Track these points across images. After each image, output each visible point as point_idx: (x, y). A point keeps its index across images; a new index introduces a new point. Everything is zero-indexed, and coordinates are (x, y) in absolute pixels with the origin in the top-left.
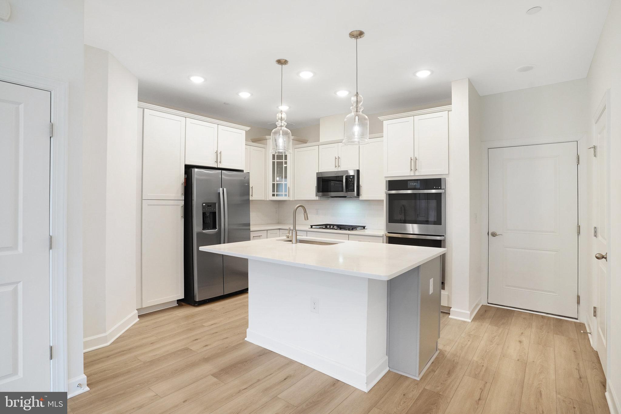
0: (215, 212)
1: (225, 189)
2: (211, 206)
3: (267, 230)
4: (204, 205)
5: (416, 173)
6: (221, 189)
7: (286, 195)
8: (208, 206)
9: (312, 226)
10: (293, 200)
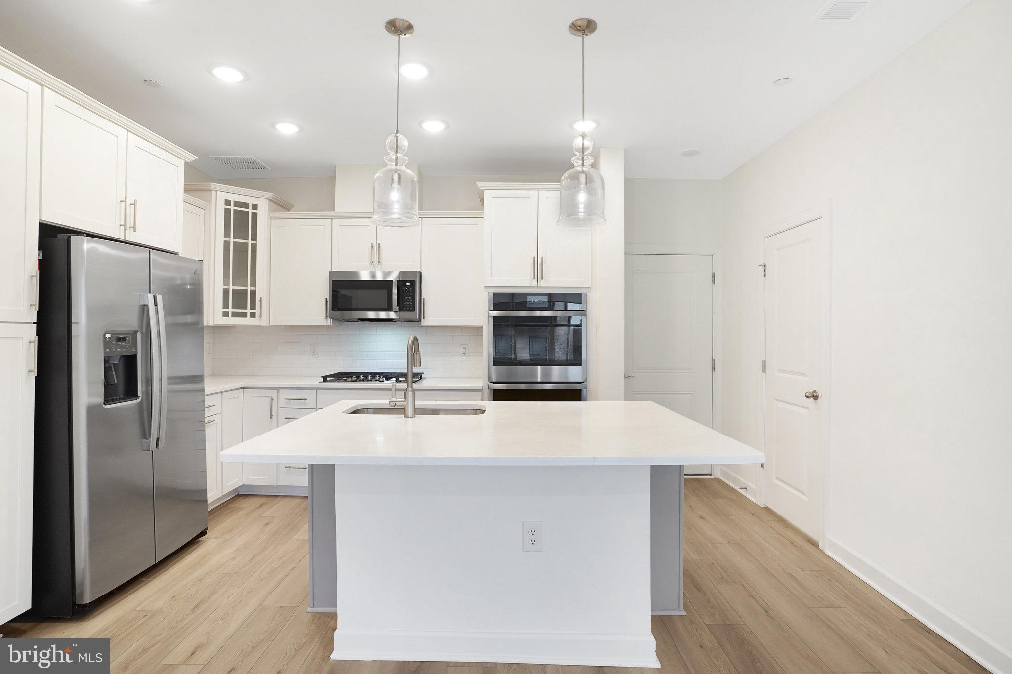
0: (134, 357)
1: (159, 298)
2: (124, 339)
3: (222, 392)
4: (108, 336)
5: (540, 283)
6: (151, 296)
7: (253, 315)
8: (118, 339)
9: (325, 378)
10: (268, 325)
